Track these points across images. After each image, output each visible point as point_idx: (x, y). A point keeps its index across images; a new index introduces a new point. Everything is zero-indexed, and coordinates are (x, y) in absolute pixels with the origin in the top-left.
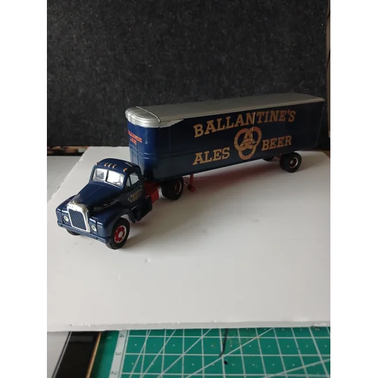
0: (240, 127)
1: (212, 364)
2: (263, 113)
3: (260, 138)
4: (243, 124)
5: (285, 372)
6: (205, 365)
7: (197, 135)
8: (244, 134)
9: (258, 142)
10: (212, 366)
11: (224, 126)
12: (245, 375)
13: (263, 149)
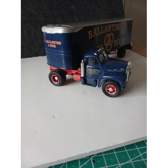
0: (106, 33)
1: (85, 163)
2: (114, 25)
3: (113, 39)
4: (107, 31)
5: (131, 160)
6: (81, 166)
7: (90, 38)
8: (108, 37)
9: (113, 41)
10: (85, 165)
11: (100, 32)
12: (107, 167)
13: (115, 45)
